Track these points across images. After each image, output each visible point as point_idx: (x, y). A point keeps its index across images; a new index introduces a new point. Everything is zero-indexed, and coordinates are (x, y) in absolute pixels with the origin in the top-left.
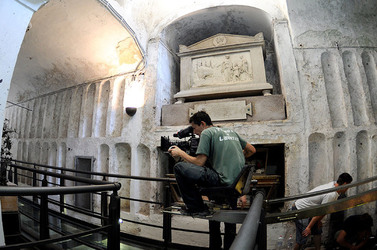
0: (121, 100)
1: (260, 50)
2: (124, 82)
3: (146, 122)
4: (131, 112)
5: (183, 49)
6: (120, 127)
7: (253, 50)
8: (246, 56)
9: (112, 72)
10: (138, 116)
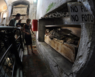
0: (3, 16)
1: (27, 8)
2: (3, 13)
3: (7, 20)
4: (4, 18)
5: (14, 7)
6: (2, 21)
7: (25, 8)
8: (24, 9)
9: (2, 11)
10: (5, 19)
